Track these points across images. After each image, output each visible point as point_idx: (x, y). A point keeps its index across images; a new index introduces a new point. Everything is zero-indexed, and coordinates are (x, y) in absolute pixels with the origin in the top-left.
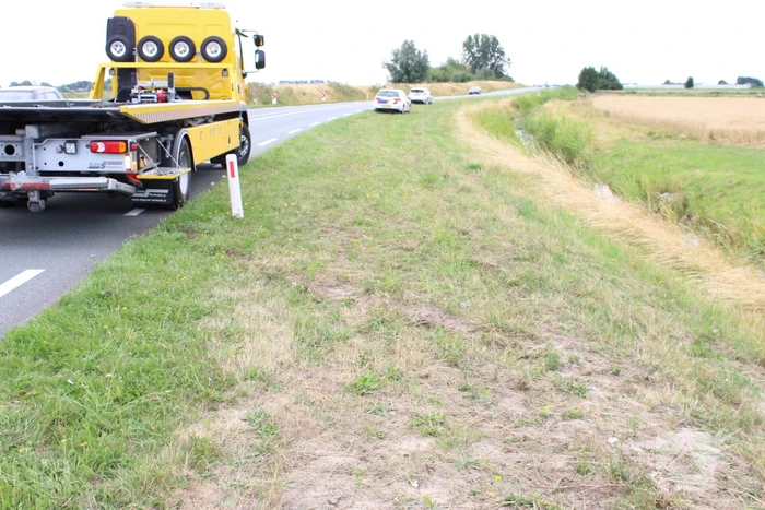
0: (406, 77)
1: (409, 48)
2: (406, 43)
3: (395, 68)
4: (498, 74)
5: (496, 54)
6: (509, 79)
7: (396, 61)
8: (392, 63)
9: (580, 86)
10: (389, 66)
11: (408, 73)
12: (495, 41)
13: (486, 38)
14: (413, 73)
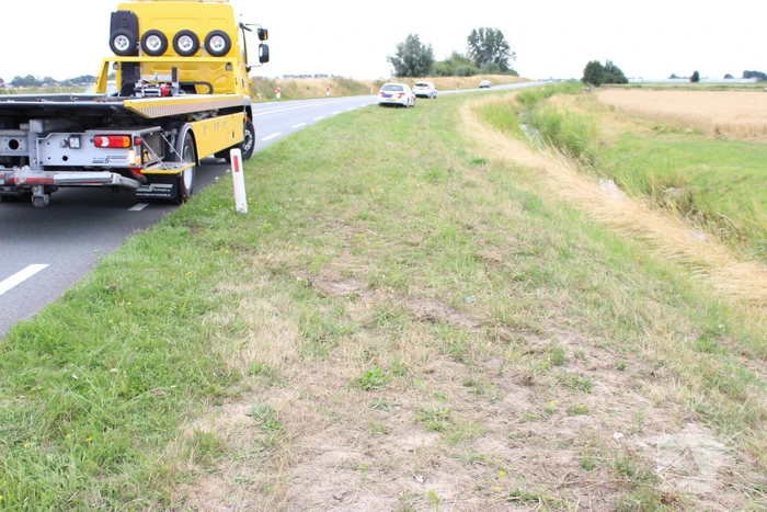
0: (410, 71)
1: (414, 42)
2: (410, 36)
3: (399, 62)
4: (502, 68)
5: (501, 48)
6: (514, 73)
7: (400, 55)
8: (396, 57)
9: (585, 80)
10: (393, 60)
11: (412, 67)
12: (500, 35)
13: (490, 32)
14: (418, 67)
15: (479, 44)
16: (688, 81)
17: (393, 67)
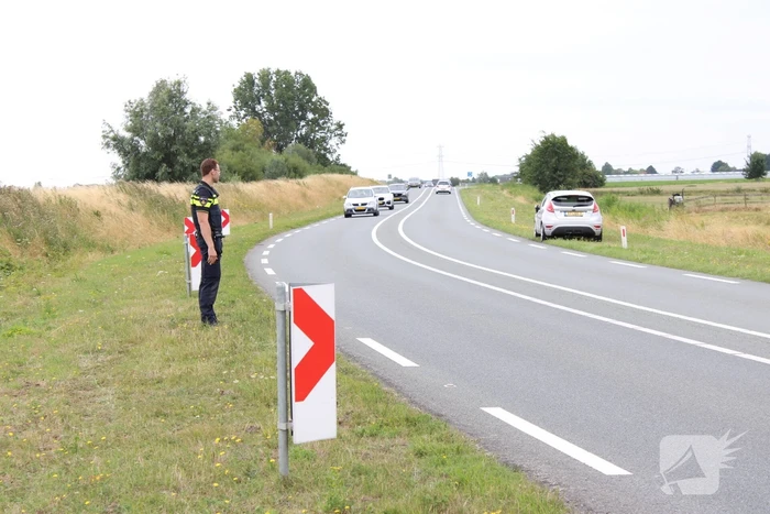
0: (164, 168)
1: (171, 97)
2: (161, 86)
3: (135, 148)
4: (324, 163)
5: (310, 116)
6: (344, 169)
7: (137, 130)
8: (128, 135)
10: (118, 143)
11: (169, 159)
12: (308, 86)
13: (285, 78)
14: (183, 159)
15: (262, 106)
16: (740, 176)
17: (118, 160)
